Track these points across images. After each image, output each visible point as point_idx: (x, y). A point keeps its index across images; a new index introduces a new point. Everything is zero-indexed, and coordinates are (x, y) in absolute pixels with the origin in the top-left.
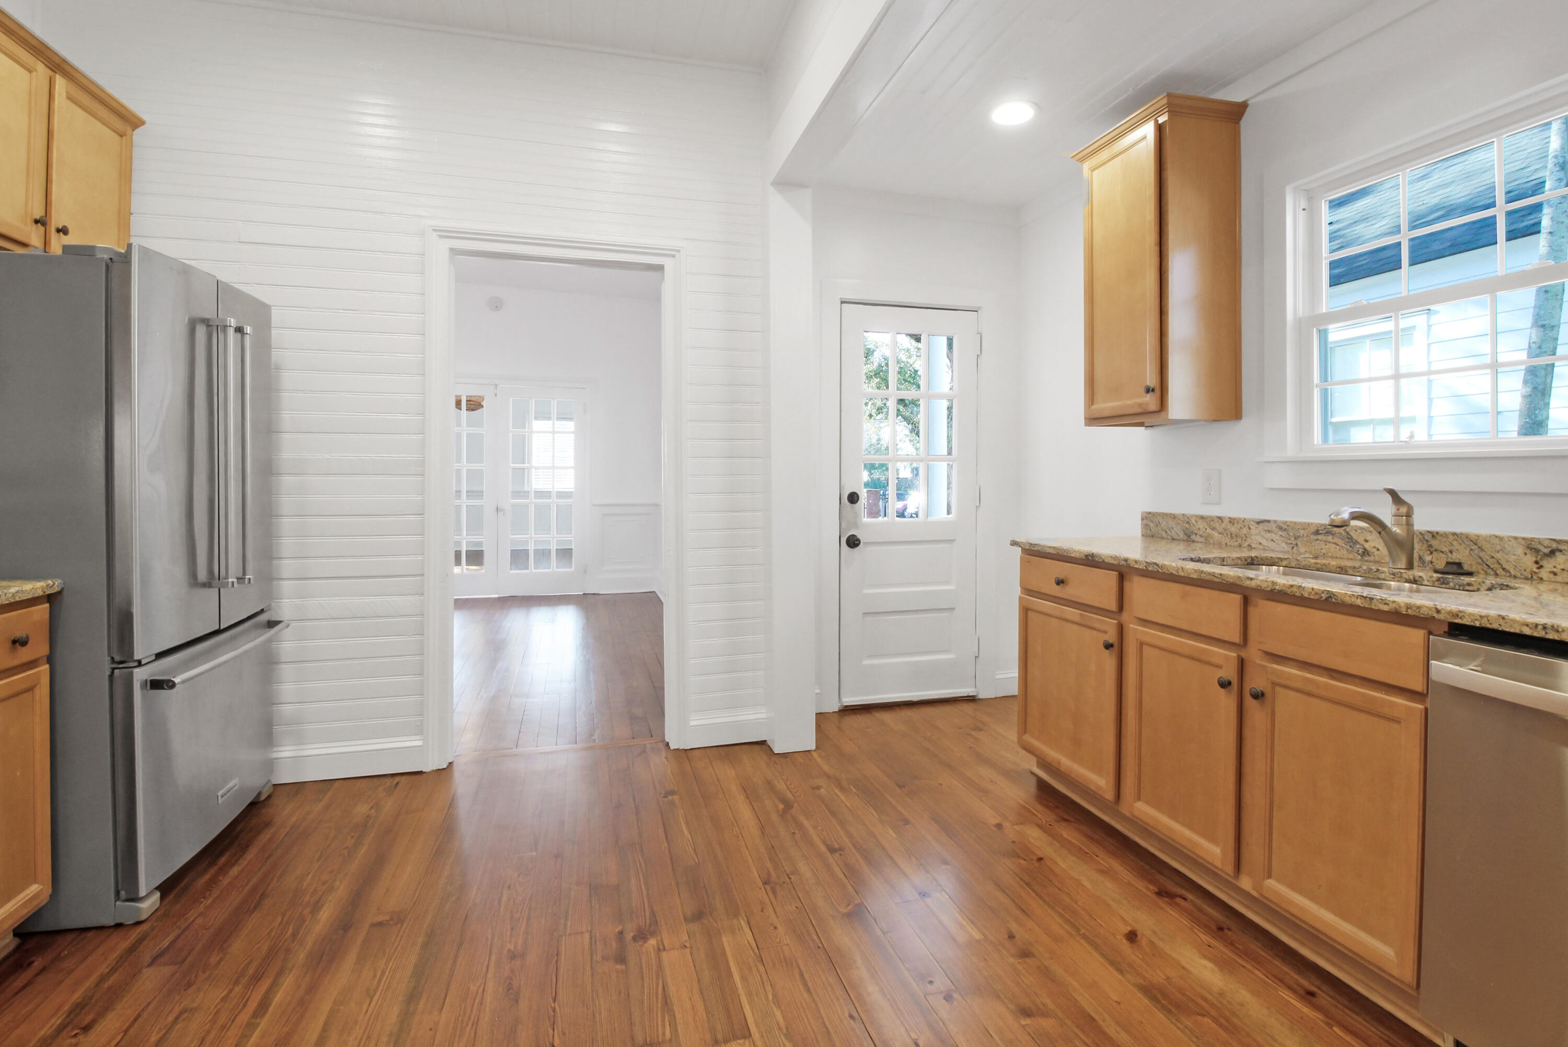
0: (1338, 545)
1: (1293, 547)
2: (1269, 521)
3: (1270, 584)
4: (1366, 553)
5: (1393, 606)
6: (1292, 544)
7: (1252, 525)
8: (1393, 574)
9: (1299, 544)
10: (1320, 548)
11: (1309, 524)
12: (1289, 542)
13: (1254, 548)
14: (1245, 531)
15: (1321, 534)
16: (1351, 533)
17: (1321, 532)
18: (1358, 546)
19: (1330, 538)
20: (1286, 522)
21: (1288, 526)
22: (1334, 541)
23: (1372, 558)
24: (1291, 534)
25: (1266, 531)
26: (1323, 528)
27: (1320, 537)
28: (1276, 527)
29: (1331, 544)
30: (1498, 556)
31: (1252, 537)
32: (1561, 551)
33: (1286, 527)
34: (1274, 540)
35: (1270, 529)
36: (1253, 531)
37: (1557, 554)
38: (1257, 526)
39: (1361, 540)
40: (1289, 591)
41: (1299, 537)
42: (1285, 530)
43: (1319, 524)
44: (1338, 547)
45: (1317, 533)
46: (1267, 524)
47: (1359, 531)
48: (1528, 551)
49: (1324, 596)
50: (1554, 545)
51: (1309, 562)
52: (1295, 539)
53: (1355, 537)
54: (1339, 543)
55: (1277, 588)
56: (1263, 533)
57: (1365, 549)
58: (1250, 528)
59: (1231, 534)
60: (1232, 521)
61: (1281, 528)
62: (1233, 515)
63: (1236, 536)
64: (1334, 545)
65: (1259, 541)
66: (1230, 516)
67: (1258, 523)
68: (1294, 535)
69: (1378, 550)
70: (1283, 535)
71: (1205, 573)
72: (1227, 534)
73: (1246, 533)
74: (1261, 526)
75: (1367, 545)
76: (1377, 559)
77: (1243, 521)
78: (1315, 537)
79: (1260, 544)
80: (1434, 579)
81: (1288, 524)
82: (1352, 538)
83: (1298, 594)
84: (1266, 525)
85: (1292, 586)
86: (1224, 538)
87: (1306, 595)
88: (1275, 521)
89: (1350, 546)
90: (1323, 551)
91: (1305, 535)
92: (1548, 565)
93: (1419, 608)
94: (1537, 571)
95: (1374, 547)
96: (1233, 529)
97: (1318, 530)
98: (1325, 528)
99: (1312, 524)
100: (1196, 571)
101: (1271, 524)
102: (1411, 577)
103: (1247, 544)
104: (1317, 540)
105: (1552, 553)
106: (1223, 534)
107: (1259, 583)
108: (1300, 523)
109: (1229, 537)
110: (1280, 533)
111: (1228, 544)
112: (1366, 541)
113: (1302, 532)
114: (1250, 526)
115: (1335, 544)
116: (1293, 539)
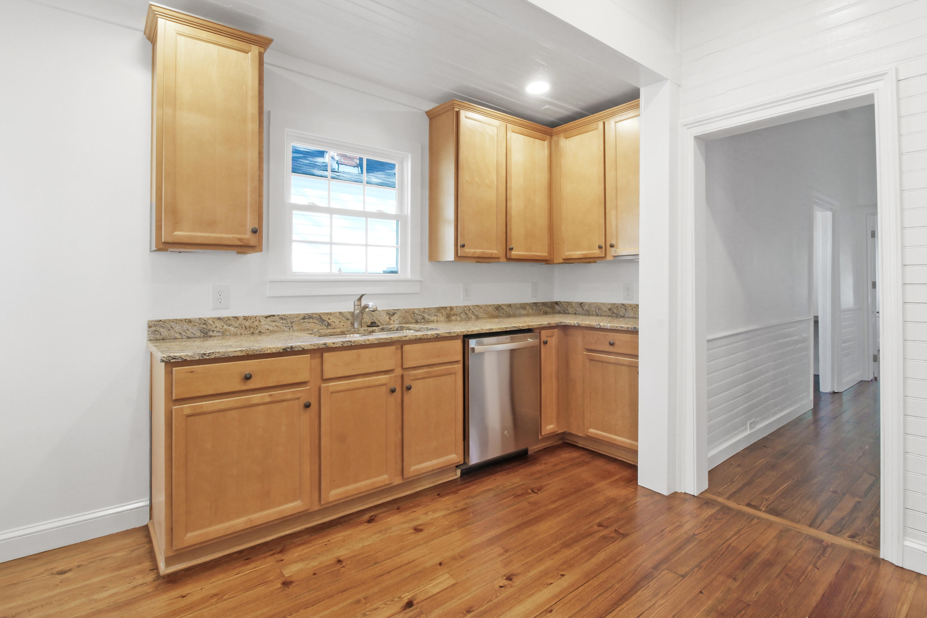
0: (315, 323)
1: (290, 328)
2: (274, 316)
3: (415, 336)
4: (329, 325)
6: (289, 326)
7: (262, 319)
8: (365, 330)
9: (294, 326)
10: (306, 326)
11: (299, 315)
12: (287, 325)
13: (263, 333)
14: (256, 323)
15: (306, 319)
16: (322, 316)
17: (306, 318)
18: (325, 322)
19: (311, 320)
20: (285, 315)
21: (286, 317)
22: (313, 321)
23: (331, 327)
24: (289, 321)
25: (272, 321)
26: (307, 316)
27: (305, 321)
28: (279, 318)
29: (311, 323)
30: (378, 318)
31: (262, 326)
32: (396, 313)
33: (285, 317)
34: (278, 326)
35: (274, 320)
36: (263, 322)
37: (395, 314)
38: (265, 319)
39: (326, 319)
40: (422, 337)
41: (294, 322)
42: (285, 319)
43: (305, 314)
44: (315, 324)
45: (304, 318)
46: (273, 317)
47: (326, 315)
48: (387, 315)
49: (436, 336)
50: (394, 311)
52: (291, 323)
53: (324, 318)
54: (316, 322)
55: (418, 337)
56: (269, 323)
57: (328, 323)
58: (260, 321)
59: (246, 327)
60: (246, 318)
61: (282, 319)
62: (246, 314)
63: (250, 327)
64: (313, 323)
65: (267, 328)
66: (244, 315)
67: (266, 317)
68: (291, 322)
69: (334, 322)
70: (283, 322)
72: (242, 327)
73: (257, 324)
74: (268, 319)
75: (329, 321)
76: (334, 327)
77: (255, 318)
78: (303, 321)
79: (268, 329)
80: (380, 329)
81: (287, 316)
82: (322, 319)
83: (426, 338)
84: (272, 319)
86: (239, 330)
87: (429, 337)
88: (278, 315)
89: (322, 323)
90: (307, 328)
91: (297, 320)
92: (392, 318)
94: (389, 321)
95: (333, 321)
96: (247, 324)
97: (305, 317)
98: (308, 316)
99: (301, 314)
101: (276, 317)
102: (372, 330)
103: (258, 331)
104: (304, 322)
105: (394, 314)
106: (238, 328)
107: (410, 337)
108: (294, 315)
109: (244, 328)
110: (282, 321)
111: (243, 333)
112: (329, 319)
113: (295, 319)
114: (260, 320)
115: (314, 323)
116: (290, 324)
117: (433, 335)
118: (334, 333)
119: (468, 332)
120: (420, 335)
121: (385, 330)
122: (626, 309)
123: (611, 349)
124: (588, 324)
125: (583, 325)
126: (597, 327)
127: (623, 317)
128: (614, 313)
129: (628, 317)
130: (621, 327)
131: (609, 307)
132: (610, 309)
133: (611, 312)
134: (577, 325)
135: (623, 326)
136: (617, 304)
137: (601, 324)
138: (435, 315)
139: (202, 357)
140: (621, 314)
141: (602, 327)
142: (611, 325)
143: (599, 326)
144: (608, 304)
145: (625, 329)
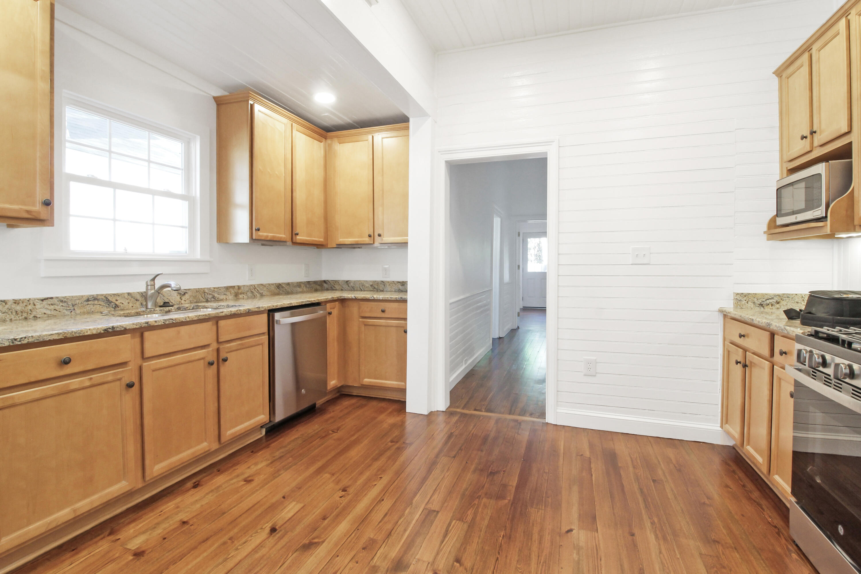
0: (101, 305)
1: (71, 311)
2: (52, 298)
3: (230, 312)
4: (116, 306)
5: (264, 308)
6: (70, 309)
7: (37, 302)
8: (161, 310)
9: (76, 309)
10: (90, 309)
11: (82, 296)
12: (68, 308)
13: (39, 318)
14: (30, 307)
15: (91, 301)
16: (108, 298)
17: (90, 299)
18: (112, 304)
19: (96, 302)
20: (66, 297)
21: (67, 299)
22: (99, 303)
23: (119, 309)
24: (70, 304)
25: (49, 304)
26: (91, 297)
27: (89, 303)
28: (58, 301)
29: (97, 305)
30: (169, 298)
31: (37, 311)
32: (186, 293)
33: (65, 300)
34: (57, 309)
35: (53, 303)
36: (38, 306)
37: (186, 294)
38: (41, 302)
39: (114, 300)
40: (237, 313)
41: (76, 304)
42: (65, 302)
43: (89, 295)
44: (101, 306)
45: (88, 300)
46: (50, 300)
47: (113, 296)
48: (178, 294)
49: (247, 311)
50: (185, 291)
51: (120, 314)
52: (73, 306)
53: (110, 299)
54: (102, 304)
55: (233, 313)
56: (46, 306)
57: (116, 304)
58: (34, 305)
59: (16, 312)
60: (16, 302)
61: (62, 301)
62: (17, 297)
63: (22, 312)
64: (98, 306)
65: (43, 312)
66: (14, 298)
67: (42, 300)
68: (72, 304)
69: (123, 304)
70: (63, 305)
71: (201, 316)
72: (12, 312)
73: (31, 308)
74: (45, 302)
75: (117, 303)
76: (122, 308)
77: (28, 301)
78: (87, 303)
79: (45, 314)
80: (176, 308)
81: (67, 298)
82: (109, 300)
83: (240, 313)
84: (49, 302)
85: (237, 310)
86: (8, 316)
87: (242, 312)
88: (57, 298)
89: (108, 305)
90: (92, 310)
91: (80, 303)
92: (183, 298)
93: (270, 306)
94: (180, 301)
95: (121, 303)
96: (18, 308)
97: (89, 299)
98: (93, 297)
99: (84, 296)
100: (196, 316)
101: (54, 299)
102: (168, 310)
103: (32, 316)
104: (88, 304)
105: (185, 294)
106: (7, 313)
107: (226, 313)
108: (76, 297)
109: (14, 313)
110: (61, 304)
111: (13, 319)
112: (117, 300)
113: (77, 301)
114: (35, 303)
115: (100, 305)
116: (71, 306)
117: (245, 311)
118: (128, 314)
119: (274, 306)
120: (235, 311)
121: (182, 309)
122: (384, 285)
123: (383, 315)
124: (364, 297)
125: (359, 298)
126: (371, 299)
127: (383, 291)
128: (375, 288)
129: (386, 291)
130: (390, 298)
131: (371, 284)
132: (371, 286)
133: (373, 287)
134: (354, 298)
135: (392, 297)
136: (377, 281)
137: (375, 296)
138: (224, 294)
139: (13, 343)
140: (381, 289)
141: (376, 298)
142: (383, 296)
143: (373, 298)
144: (370, 281)
145: (394, 299)
